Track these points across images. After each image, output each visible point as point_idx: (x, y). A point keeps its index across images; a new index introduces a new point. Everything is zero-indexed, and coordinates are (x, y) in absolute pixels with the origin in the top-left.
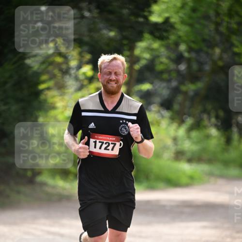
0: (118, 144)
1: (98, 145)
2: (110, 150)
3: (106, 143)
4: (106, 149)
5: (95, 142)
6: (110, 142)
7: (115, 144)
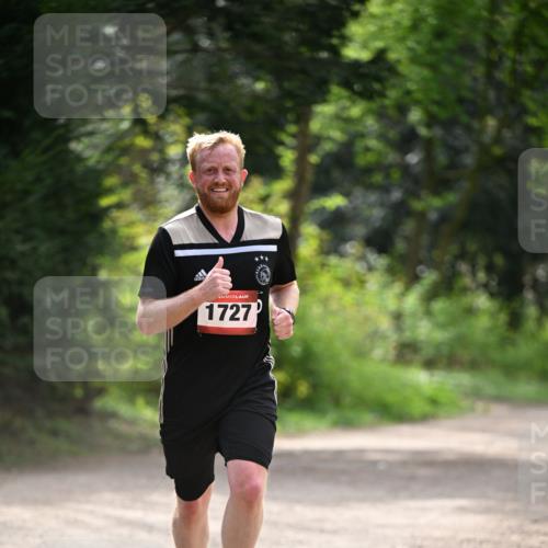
0: (254, 305)
1: (217, 311)
2: (242, 319)
3: (232, 308)
4: (233, 318)
5: (211, 308)
6: (240, 304)
7: (249, 307)
